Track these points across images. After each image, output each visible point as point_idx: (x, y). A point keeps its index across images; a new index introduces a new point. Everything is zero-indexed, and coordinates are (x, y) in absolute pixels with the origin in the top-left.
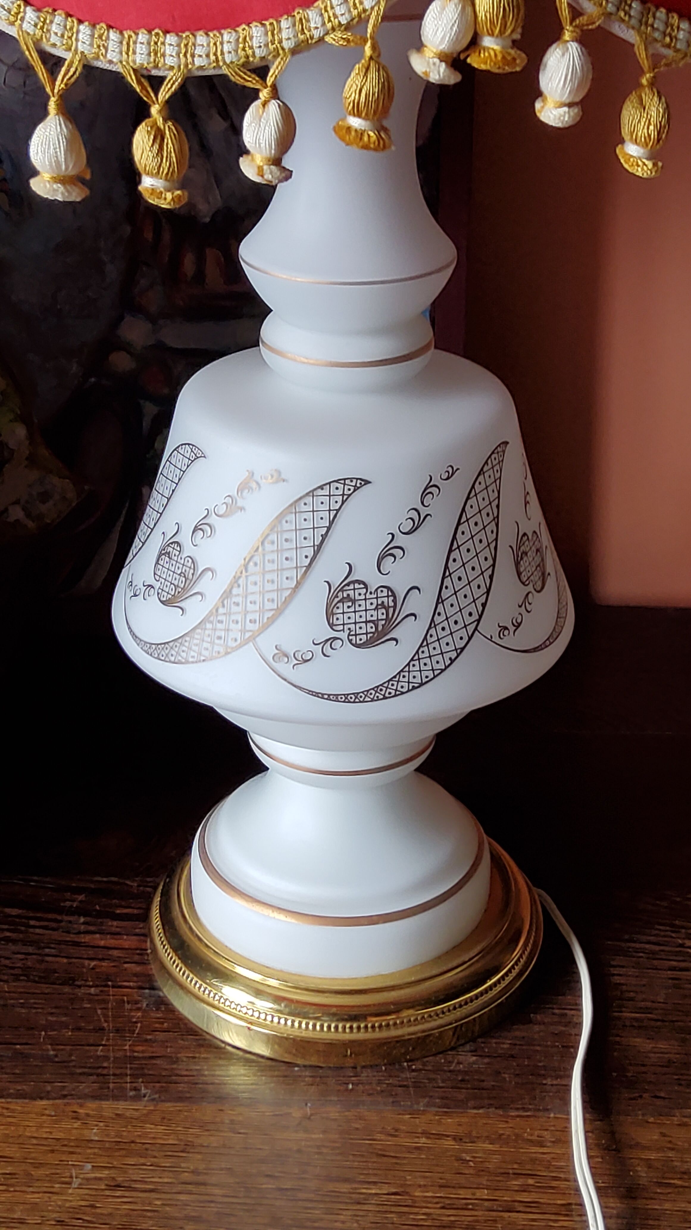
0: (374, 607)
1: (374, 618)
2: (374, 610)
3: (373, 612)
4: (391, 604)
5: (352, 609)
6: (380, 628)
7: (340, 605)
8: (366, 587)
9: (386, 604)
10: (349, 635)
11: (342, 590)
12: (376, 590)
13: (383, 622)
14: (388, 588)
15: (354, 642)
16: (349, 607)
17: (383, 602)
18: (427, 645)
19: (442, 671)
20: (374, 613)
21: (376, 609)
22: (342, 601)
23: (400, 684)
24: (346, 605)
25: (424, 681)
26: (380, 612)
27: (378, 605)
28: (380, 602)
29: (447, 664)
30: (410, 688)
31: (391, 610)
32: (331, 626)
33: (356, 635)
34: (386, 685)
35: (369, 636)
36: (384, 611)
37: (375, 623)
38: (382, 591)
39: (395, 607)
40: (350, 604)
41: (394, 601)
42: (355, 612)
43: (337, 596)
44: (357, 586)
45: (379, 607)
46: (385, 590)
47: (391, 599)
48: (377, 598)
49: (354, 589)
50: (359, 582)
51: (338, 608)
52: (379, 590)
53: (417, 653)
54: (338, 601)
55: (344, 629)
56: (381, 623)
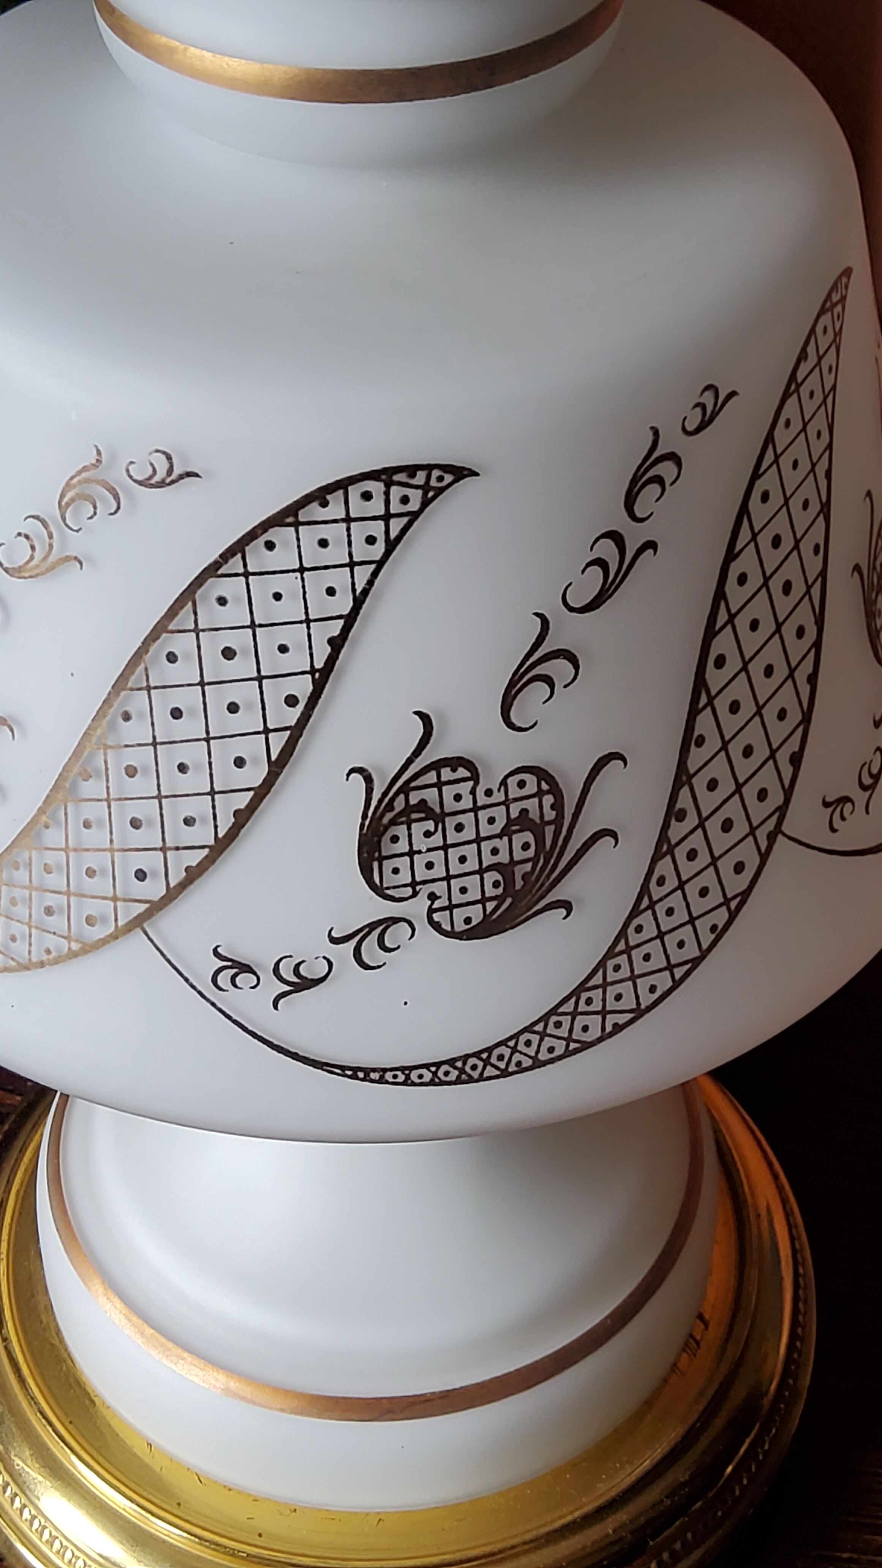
0: (497, 828)
1: (503, 857)
2: (500, 836)
3: (496, 842)
4: (550, 815)
5: (437, 840)
6: (519, 883)
7: (401, 830)
8: (475, 777)
9: (534, 815)
10: (431, 911)
11: (405, 789)
12: (504, 783)
13: (528, 867)
14: (540, 773)
15: (447, 928)
16: (428, 834)
17: (525, 812)
18: (652, 906)
19: (695, 963)
20: (502, 844)
21: (507, 832)
22: (407, 816)
23: (580, 1021)
24: (418, 829)
25: (643, 1007)
26: (518, 840)
27: (510, 821)
28: (514, 814)
29: (705, 946)
30: (609, 1028)
31: (549, 831)
32: (379, 891)
33: (451, 907)
34: (539, 1027)
35: (490, 905)
36: (528, 837)
37: (505, 870)
38: (522, 784)
39: (558, 821)
40: (430, 825)
41: (559, 806)
42: (445, 848)
43: (390, 807)
44: (446, 774)
45: (514, 828)
46: (531, 780)
47: (548, 800)
48: (506, 803)
49: (439, 785)
50: (454, 763)
51: (395, 839)
52: (512, 782)
53: (623, 933)
54: (393, 822)
55: (415, 894)
56: (520, 871)
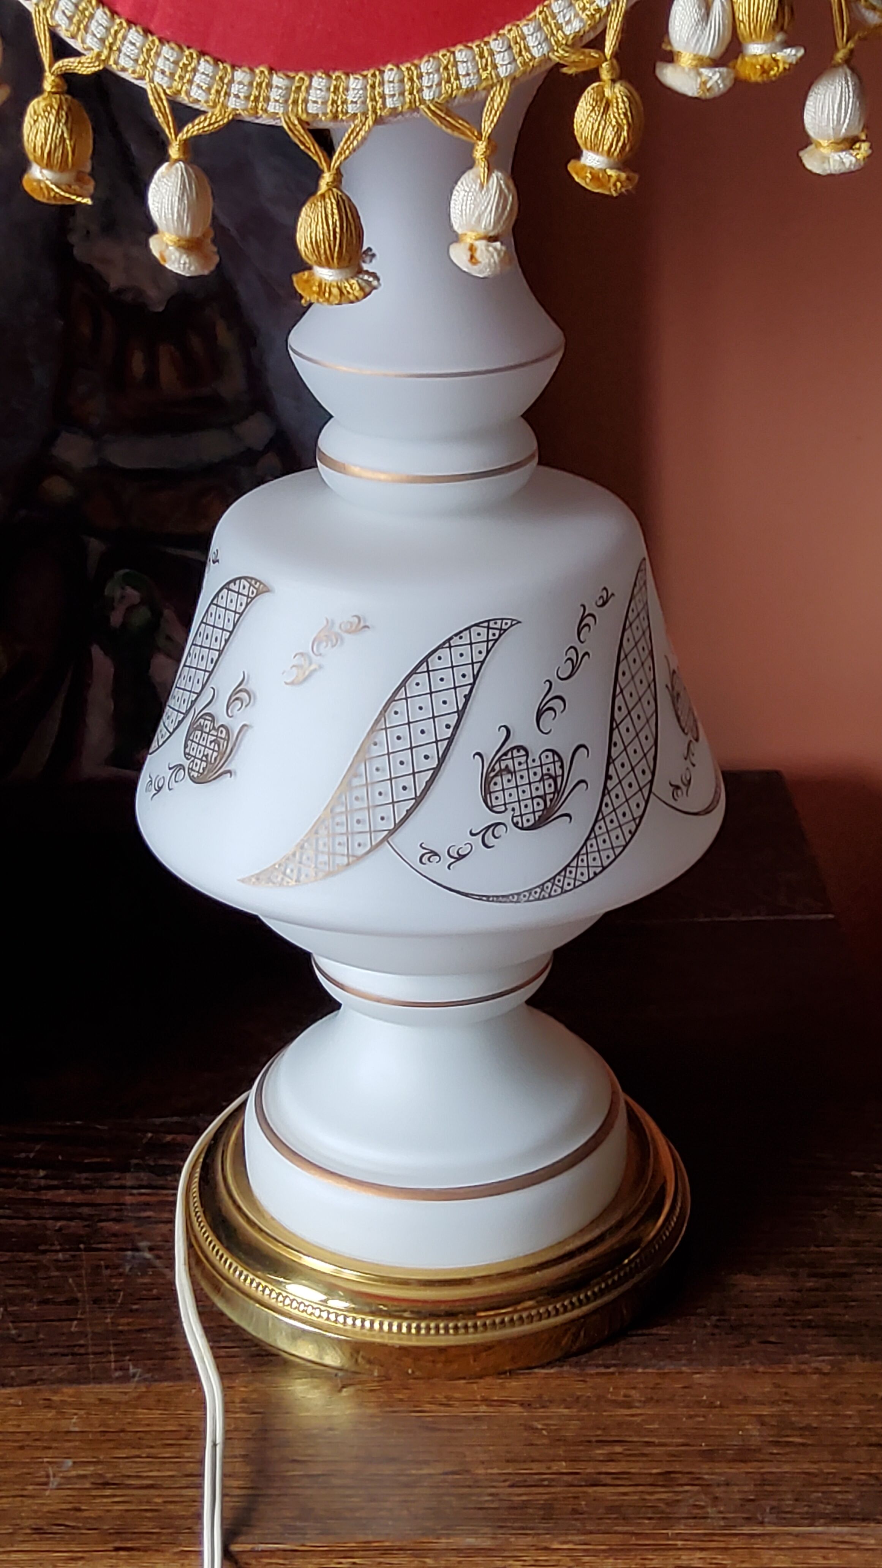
0: (538, 778)
1: (541, 791)
2: (539, 781)
3: (537, 784)
4: (559, 772)
5: (513, 784)
6: (549, 803)
7: (498, 779)
8: (527, 755)
9: (553, 771)
10: (513, 817)
11: (499, 760)
12: (539, 757)
13: (552, 796)
14: (554, 752)
15: (520, 825)
16: (509, 781)
17: (549, 770)
18: (603, 818)
19: (624, 847)
20: (540, 785)
21: (542, 779)
22: (500, 773)
24: (505, 779)
27: (543, 775)
29: (627, 840)
31: (559, 780)
32: (490, 807)
33: (521, 815)
35: (537, 814)
36: (551, 781)
37: (543, 797)
38: (547, 757)
39: (562, 775)
40: (510, 777)
41: (561, 766)
42: (517, 787)
43: (493, 769)
44: (516, 753)
45: (545, 777)
46: (551, 756)
47: (558, 764)
49: (513, 758)
50: (519, 748)
51: (495, 784)
52: (543, 757)
53: (593, 829)
54: (496, 775)
55: (506, 809)
56: (549, 797)
